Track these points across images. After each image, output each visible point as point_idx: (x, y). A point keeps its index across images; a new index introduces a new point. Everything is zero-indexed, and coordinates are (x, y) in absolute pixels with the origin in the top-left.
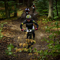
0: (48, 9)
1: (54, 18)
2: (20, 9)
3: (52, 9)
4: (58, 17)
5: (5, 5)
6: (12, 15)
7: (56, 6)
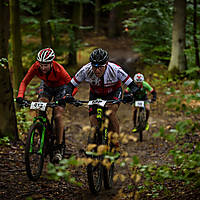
0: (170, 46)
1: (188, 72)
2: (87, 44)
3: (182, 44)
4: (197, 69)
5: (42, 28)
6: (62, 60)
7: (195, 38)
